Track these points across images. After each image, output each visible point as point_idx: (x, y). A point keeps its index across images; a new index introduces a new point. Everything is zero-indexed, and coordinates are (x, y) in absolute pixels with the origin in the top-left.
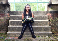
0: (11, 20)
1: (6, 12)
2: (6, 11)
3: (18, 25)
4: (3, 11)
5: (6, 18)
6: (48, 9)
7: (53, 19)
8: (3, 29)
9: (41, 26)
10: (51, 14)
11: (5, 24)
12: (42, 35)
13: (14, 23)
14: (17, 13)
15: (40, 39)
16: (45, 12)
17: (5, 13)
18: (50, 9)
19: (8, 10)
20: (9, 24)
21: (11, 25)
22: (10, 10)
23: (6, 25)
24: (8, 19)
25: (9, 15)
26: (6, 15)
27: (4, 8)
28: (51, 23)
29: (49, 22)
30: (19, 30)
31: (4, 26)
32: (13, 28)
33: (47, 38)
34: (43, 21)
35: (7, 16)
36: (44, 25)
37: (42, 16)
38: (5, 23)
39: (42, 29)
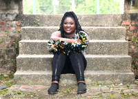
0: (25, 39)
1: (11, 18)
2: (12, 15)
3: (43, 53)
4: (4, 16)
5: (12, 34)
6: (125, 9)
8: (4, 63)
9: (106, 56)
10: (133, 23)
11: (8, 51)
12: (108, 82)
13: (32, 48)
14: (41, 20)
15: (101, 90)
16: (119, 17)
17: (9, 21)
18: (131, 7)
19: (17, 11)
20: (20, 51)
21: (26, 53)
22: (22, 13)
23: (12, 54)
24: (17, 35)
25: (20, 26)
26: (12, 26)
27: (5, 8)
28: (133, 47)
29: (127, 46)
30: (46, 67)
31: (6, 56)
32: (30, 62)
33: (121, 89)
35: (14, 29)
36: (113, 54)
37: (109, 28)
38: (8, 47)
39: (109, 64)
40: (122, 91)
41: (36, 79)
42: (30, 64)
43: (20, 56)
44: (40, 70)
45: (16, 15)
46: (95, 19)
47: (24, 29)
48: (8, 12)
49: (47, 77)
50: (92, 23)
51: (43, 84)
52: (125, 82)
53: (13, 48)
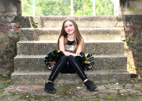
0: (23, 40)
1: (10, 20)
2: (11, 17)
3: (41, 53)
4: (3, 17)
5: (10, 35)
7: (134, 36)
12: (104, 81)
13: (31, 49)
14: (39, 22)
15: (97, 90)
17: (8, 22)
19: (15, 14)
20: (18, 52)
21: (24, 53)
22: (20, 14)
23: (11, 54)
24: (16, 36)
25: (19, 27)
26: (11, 28)
29: (122, 46)
31: (5, 56)
33: (117, 88)
35: (13, 30)
36: (109, 54)
37: (105, 29)
38: (7, 48)
39: (105, 64)
40: (118, 90)
41: (33, 79)
42: (28, 65)
43: (17, 57)
44: (38, 70)
45: (14, 17)
47: (22, 30)
48: (7, 14)
49: (44, 77)
50: (89, 24)
51: (40, 84)
52: (120, 81)
53: (12, 49)
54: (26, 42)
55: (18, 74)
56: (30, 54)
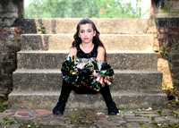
0: (26, 49)
1: (9, 23)
2: (10, 19)
3: (48, 67)
5: (9, 43)
11: (5, 65)
13: (35, 61)
14: (47, 26)
15: (124, 118)
16: (144, 22)
17: (6, 26)
19: (16, 15)
20: (19, 64)
21: (26, 67)
22: (23, 16)
25: (21, 33)
26: (10, 33)
29: (155, 58)
30: (51, 85)
31: (3, 71)
34: (136, 54)
35: (12, 36)
36: (138, 68)
37: (132, 35)
39: (133, 81)
40: (153, 118)
41: (37, 100)
42: (30, 82)
43: (18, 71)
44: (44, 89)
45: (14, 19)
46: (115, 25)
47: (23, 37)
48: (6, 15)
49: (52, 99)
50: (111, 29)
51: (47, 108)
52: (154, 106)
53: (11, 61)
54: (29, 52)
55: (17, 94)
56: (34, 68)
